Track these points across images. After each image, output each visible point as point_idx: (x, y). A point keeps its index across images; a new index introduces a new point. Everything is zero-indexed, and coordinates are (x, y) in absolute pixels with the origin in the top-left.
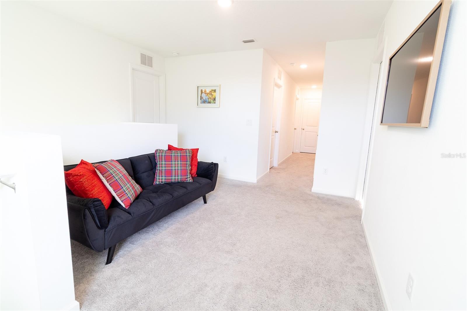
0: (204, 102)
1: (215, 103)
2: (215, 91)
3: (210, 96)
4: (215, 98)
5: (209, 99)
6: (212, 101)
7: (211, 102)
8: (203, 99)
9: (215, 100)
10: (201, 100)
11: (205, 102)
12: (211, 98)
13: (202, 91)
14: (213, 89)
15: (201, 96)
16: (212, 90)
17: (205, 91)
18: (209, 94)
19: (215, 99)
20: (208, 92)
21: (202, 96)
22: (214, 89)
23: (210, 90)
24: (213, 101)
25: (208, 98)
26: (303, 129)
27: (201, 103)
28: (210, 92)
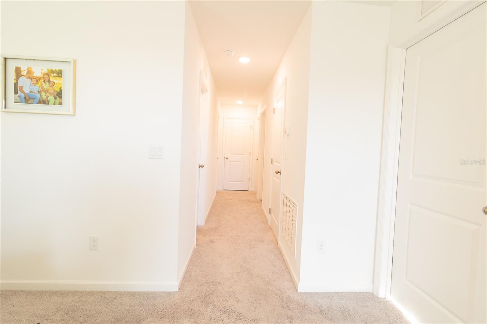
0: (27, 99)
1: (60, 104)
2: (60, 74)
3: (46, 86)
4: (61, 91)
5: (43, 94)
6: (51, 99)
7: (48, 102)
8: (22, 91)
9: (61, 97)
10: (16, 92)
11: (31, 101)
12: (47, 90)
13: (18, 71)
14: (54, 69)
15: (16, 85)
16: (52, 72)
17: (29, 72)
18: (42, 80)
19: (59, 94)
20: (38, 72)
21: (20, 84)
22: (56, 67)
23: (45, 71)
24: (55, 98)
25: (40, 89)
26: (227, 159)
27: (15, 102)
28: (46, 76)
